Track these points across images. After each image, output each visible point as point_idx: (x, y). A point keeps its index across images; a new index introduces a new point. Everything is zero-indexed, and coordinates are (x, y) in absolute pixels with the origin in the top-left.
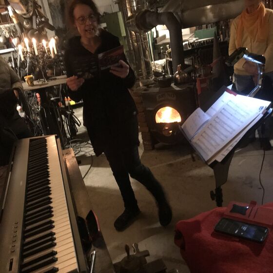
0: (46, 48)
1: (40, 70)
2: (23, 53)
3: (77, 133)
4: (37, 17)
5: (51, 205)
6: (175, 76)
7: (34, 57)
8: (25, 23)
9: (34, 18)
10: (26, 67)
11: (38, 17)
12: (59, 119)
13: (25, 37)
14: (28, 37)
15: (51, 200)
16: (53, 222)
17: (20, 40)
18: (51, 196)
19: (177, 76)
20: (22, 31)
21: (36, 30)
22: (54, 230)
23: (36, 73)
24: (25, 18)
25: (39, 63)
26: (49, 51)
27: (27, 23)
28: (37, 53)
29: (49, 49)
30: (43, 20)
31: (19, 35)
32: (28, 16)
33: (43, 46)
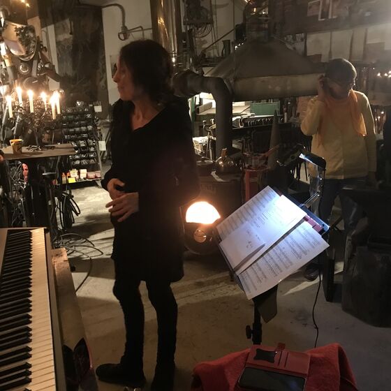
0: (45, 103)
1: (33, 132)
2: (13, 107)
3: (73, 225)
4: (39, 62)
5: (30, 326)
7: (27, 115)
8: (21, 67)
9: (35, 62)
10: (14, 126)
11: (41, 61)
12: (50, 203)
13: (18, 84)
14: (21, 85)
15: (31, 319)
16: (30, 349)
17: (11, 91)
18: (30, 314)
19: (220, 163)
20: (15, 78)
21: (36, 79)
22: (30, 361)
23: (27, 136)
24: (22, 61)
25: (33, 123)
26: (50, 109)
27: (25, 68)
28: (32, 111)
29: (50, 106)
30: (47, 66)
31: (10, 81)
32: (26, 59)
33: (42, 102)
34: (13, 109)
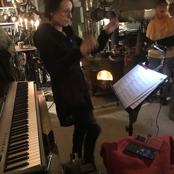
0: (33, 25)
1: (28, 39)
2: (18, 27)
3: (47, 81)
5: (28, 125)
6: (112, 52)
7: (25, 31)
8: (21, 8)
9: (27, 6)
10: (19, 36)
11: (30, 5)
12: (36, 71)
13: (20, 17)
14: (22, 17)
15: (28, 122)
16: (28, 135)
17: (17, 19)
18: (28, 119)
20: (19, 14)
21: (28, 14)
22: (28, 140)
23: (25, 41)
24: (22, 6)
25: (27, 34)
26: (35, 28)
27: (23, 9)
28: (27, 29)
29: (35, 26)
30: (33, 8)
31: (16, 15)
32: (23, 4)
33: (31, 24)
34: (18, 28)
